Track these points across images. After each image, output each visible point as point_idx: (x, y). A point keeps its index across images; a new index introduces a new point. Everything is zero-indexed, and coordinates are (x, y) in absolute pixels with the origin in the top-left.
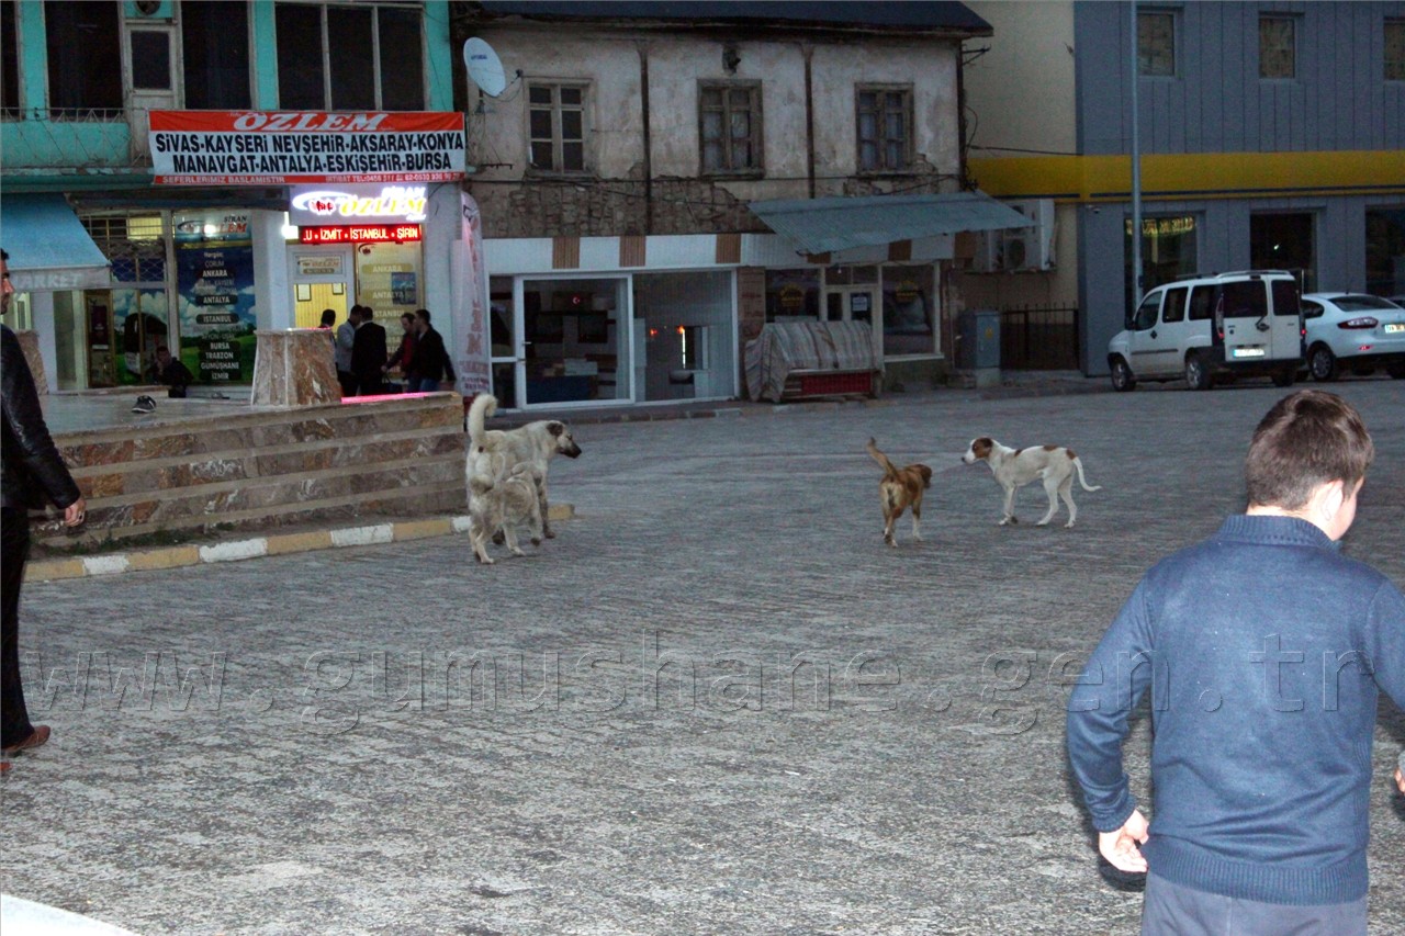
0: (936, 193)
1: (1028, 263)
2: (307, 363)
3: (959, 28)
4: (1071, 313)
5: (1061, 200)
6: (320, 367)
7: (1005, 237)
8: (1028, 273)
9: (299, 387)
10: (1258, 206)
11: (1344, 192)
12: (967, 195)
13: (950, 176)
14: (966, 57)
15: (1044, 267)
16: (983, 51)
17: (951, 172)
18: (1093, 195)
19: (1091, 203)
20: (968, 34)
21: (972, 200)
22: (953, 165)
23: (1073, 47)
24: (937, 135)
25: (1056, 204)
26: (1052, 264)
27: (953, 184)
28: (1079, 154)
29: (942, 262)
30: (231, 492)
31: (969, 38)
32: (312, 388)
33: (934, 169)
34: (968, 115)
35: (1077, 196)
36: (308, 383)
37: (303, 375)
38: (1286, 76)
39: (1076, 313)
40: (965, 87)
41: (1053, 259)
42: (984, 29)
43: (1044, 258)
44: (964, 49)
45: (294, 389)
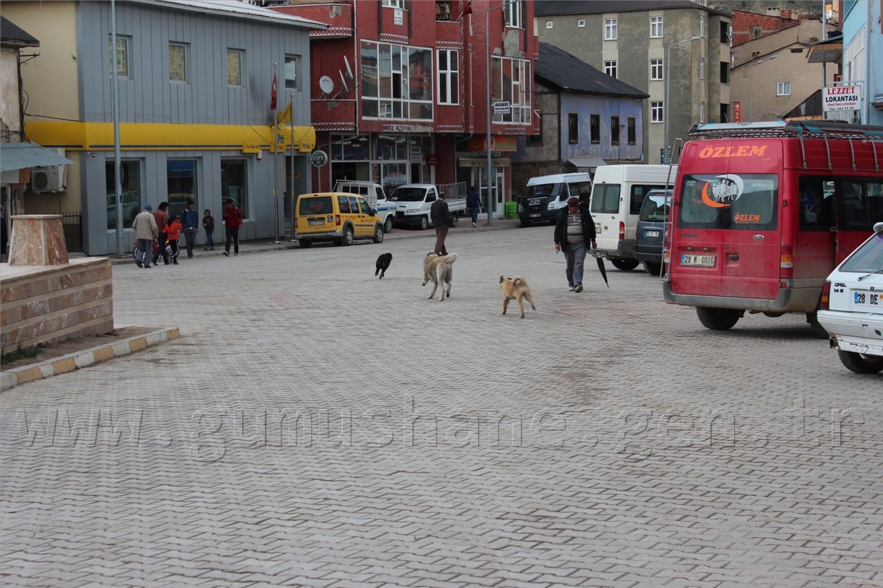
0: (8, 142)
1: (49, 187)
2: (52, 238)
3: (22, 40)
4: (78, 217)
5: (68, 149)
6: (58, 239)
7: (33, 171)
8: (49, 193)
9: (49, 254)
10: (172, 155)
11: (211, 148)
12: (25, 144)
13: (16, 132)
14: (22, 59)
15: (61, 190)
16: (35, 55)
17: (16, 130)
18: (90, 146)
19: (89, 151)
20: (26, 44)
21: (30, 147)
22: (15, 126)
23: (76, 56)
24: (8, 107)
25: (66, 151)
26: (65, 188)
27: (17, 137)
28: (82, 120)
29: (12, 185)
30: (41, 323)
31: (24, 47)
32: (55, 254)
33: (7, 127)
34: (24, 95)
35: (82, 146)
36: (53, 250)
37: (51, 245)
38: (180, 79)
39: (81, 216)
40: (22, 77)
41: (65, 185)
42: (33, 42)
43: (61, 184)
44: (21, 54)
45: (47, 254)
